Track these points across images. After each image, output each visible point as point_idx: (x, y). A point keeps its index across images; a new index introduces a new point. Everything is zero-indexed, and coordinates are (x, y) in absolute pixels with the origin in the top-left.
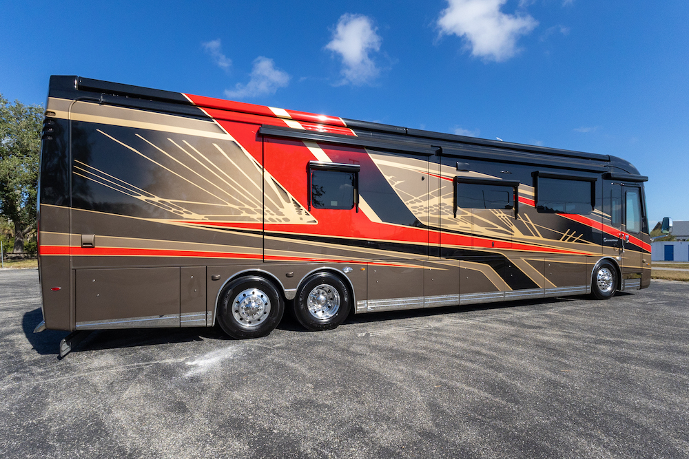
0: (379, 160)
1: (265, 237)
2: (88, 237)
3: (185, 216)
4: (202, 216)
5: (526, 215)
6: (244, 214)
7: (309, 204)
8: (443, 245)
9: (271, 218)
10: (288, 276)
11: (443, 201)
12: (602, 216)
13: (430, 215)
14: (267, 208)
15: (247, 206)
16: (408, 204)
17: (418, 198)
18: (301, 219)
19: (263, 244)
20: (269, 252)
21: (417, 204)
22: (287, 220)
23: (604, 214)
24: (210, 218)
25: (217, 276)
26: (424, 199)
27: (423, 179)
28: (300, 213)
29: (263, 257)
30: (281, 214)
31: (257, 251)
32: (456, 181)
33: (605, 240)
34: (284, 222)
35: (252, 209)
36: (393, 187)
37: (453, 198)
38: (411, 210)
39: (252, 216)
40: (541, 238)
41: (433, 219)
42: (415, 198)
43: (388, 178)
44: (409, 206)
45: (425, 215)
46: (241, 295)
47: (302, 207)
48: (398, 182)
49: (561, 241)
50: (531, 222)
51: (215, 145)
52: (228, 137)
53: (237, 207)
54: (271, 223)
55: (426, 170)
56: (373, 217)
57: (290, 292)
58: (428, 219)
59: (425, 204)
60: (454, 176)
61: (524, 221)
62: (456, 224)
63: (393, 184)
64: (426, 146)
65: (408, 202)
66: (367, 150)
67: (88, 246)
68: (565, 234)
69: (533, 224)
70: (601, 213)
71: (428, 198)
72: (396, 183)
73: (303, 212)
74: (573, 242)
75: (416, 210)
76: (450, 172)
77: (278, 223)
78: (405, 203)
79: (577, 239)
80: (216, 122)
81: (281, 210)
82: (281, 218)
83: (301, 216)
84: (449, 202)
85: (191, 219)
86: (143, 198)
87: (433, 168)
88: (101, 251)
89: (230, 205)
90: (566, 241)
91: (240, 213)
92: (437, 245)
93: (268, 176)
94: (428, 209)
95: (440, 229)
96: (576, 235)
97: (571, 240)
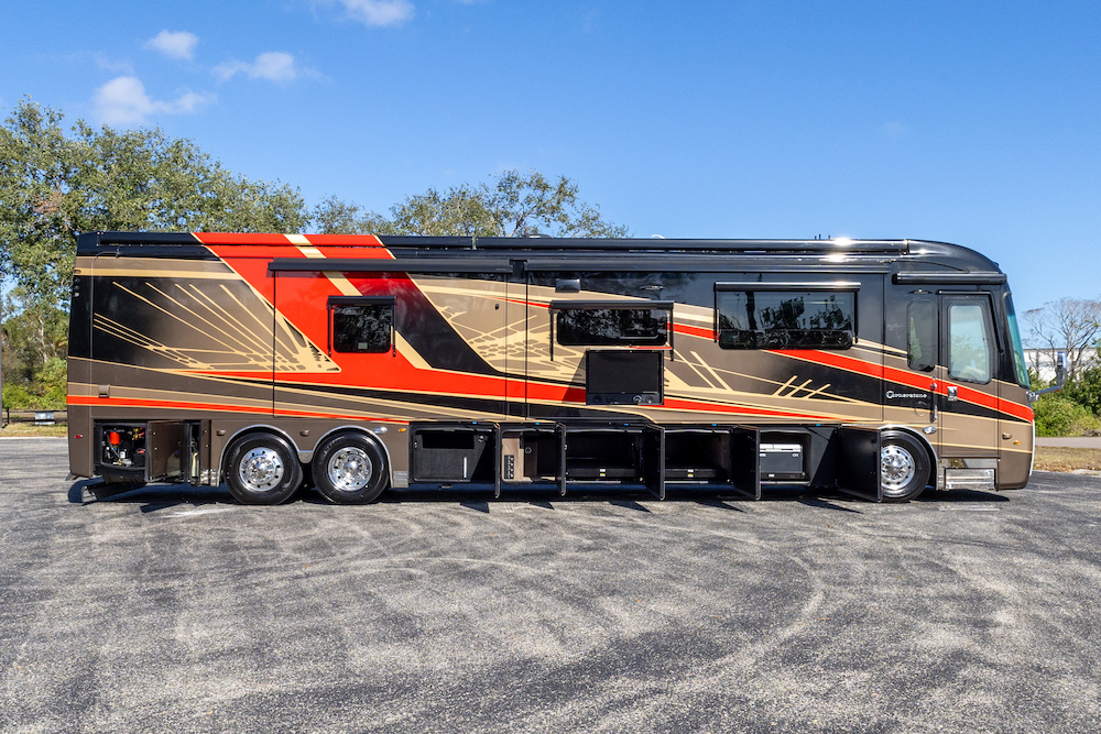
0: (426, 287)
1: (276, 388)
2: (104, 388)
3: (190, 365)
4: (208, 365)
5: (694, 354)
6: (253, 362)
7: (329, 348)
8: (530, 401)
9: (283, 365)
10: (302, 434)
11: (531, 336)
12: (884, 351)
13: (509, 358)
14: (278, 354)
15: (255, 353)
16: (472, 343)
17: (489, 334)
18: (320, 366)
19: (274, 396)
20: (281, 406)
21: (487, 343)
22: (301, 367)
23: (887, 348)
24: (216, 367)
25: (223, 432)
26: (499, 335)
27: (497, 308)
28: (318, 360)
29: (273, 411)
30: (295, 361)
31: (266, 404)
32: (553, 306)
33: (890, 395)
34: (298, 371)
35: (262, 356)
36: (449, 321)
37: (549, 332)
38: (478, 351)
39: (261, 364)
40: (729, 391)
41: (515, 364)
42: (484, 334)
43: (440, 309)
44: (475, 347)
45: (502, 357)
46: (249, 454)
47: (321, 352)
48: (457, 314)
49: (776, 395)
50: (705, 365)
51: (222, 286)
52: (237, 276)
53: (244, 354)
54: (283, 371)
55: (504, 294)
56: (418, 362)
57: (306, 456)
58: (506, 363)
59: (500, 342)
60: (550, 299)
61: (690, 364)
62: (555, 369)
63: (449, 316)
64: (502, 262)
65: (472, 340)
66: (409, 275)
67: (104, 396)
68: (785, 386)
69: (710, 369)
70: (880, 346)
71: (506, 333)
72: (453, 316)
73: (322, 358)
74: (806, 398)
75: (486, 351)
76: (547, 295)
77: (292, 371)
78: (467, 342)
79: (814, 392)
80: (223, 261)
81: (295, 356)
82: (294, 365)
83: (319, 363)
84: (543, 337)
85: (197, 368)
86: (151, 347)
87: (516, 292)
88: (114, 401)
89: (237, 352)
90: (788, 396)
91: (247, 360)
92: (522, 400)
93: (280, 317)
94: (506, 349)
95: (526, 378)
96: (812, 386)
97: (801, 394)
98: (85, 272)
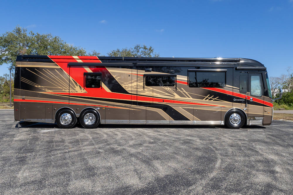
0: (110, 70)
1: (70, 97)
2: (24, 97)
3: (47, 91)
4: (51, 91)
5: (182, 88)
6: (64, 90)
7: (84, 86)
8: (138, 101)
9: (72, 91)
10: (77, 110)
11: (138, 84)
12: (233, 88)
13: (133, 89)
14: (70, 88)
15: (64, 88)
16: (122, 85)
17: (127, 83)
18: (82, 91)
19: (69, 99)
20: (71, 102)
21: (127, 85)
22: (77, 92)
23: (234, 87)
24: (54, 91)
25: (56, 109)
26: (130, 83)
27: (129, 76)
28: (81, 90)
29: (69, 103)
30: (75, 90)
31: (67, 101)
32: (144, 75)
33: (234, 100)
34: (76, 93)
35: (66, 88)
36: (116, 79)
37: (143, 83)
38: (124, 88)
39: (66, 91)
40: (191, 98)
41: (134, 91)
42: (126, 83)
43: (114, 76)
44: (123, 86)
45: (131, 89)
46: (63, 115)
47: (82, 88)
48: (118, 78)
49: (204, 100)
50: (185, 92)
51: (55, 70)
52: (59, 67)
53: (61, 88)
54: (72, 93)
55: (131, 72)
56: (108, 90)
57: (78, 115)
58: (132, 91)
59: (130, 85)
60: (143, 74)
61: (181, 91)
62: (145, 92)
64: (130, 64)
65: (123, 85)
66: (106, 67)
67: (23, 99)
68: (206, 97)
69: (186, 93)
70: (232, 87)
71: (132, 83)
72: (117, 78)
73: (82, 89)
74: (212, 101)
75: (126, 87)
76: (143, 72)
77: (74, 93)
78: (121, 85)
79: (214, 99)
80: (56, 63)
81: (75, 89)
82: (75, 91)
84: (142, 84)
85: (49, 92)
86: (36, 86)
87: (134, 72)
88: (26, 101)
89: (59, 87)
90: (207, 100)
91: (62, 90)
92: (136, 101)
93: (71, 78)
94: (132, 87)
95: (137, 95)
96: (214, 97)
97: (211, 99)
98: (18, 66)
